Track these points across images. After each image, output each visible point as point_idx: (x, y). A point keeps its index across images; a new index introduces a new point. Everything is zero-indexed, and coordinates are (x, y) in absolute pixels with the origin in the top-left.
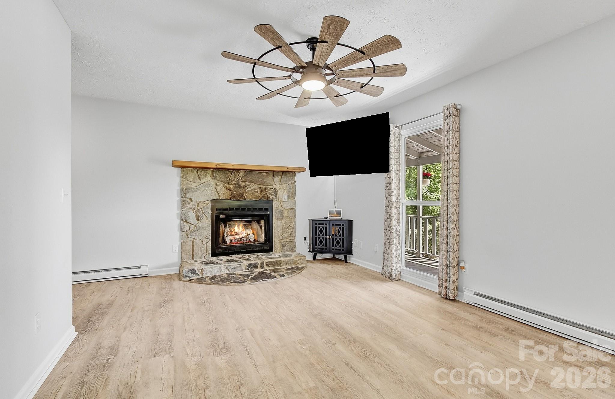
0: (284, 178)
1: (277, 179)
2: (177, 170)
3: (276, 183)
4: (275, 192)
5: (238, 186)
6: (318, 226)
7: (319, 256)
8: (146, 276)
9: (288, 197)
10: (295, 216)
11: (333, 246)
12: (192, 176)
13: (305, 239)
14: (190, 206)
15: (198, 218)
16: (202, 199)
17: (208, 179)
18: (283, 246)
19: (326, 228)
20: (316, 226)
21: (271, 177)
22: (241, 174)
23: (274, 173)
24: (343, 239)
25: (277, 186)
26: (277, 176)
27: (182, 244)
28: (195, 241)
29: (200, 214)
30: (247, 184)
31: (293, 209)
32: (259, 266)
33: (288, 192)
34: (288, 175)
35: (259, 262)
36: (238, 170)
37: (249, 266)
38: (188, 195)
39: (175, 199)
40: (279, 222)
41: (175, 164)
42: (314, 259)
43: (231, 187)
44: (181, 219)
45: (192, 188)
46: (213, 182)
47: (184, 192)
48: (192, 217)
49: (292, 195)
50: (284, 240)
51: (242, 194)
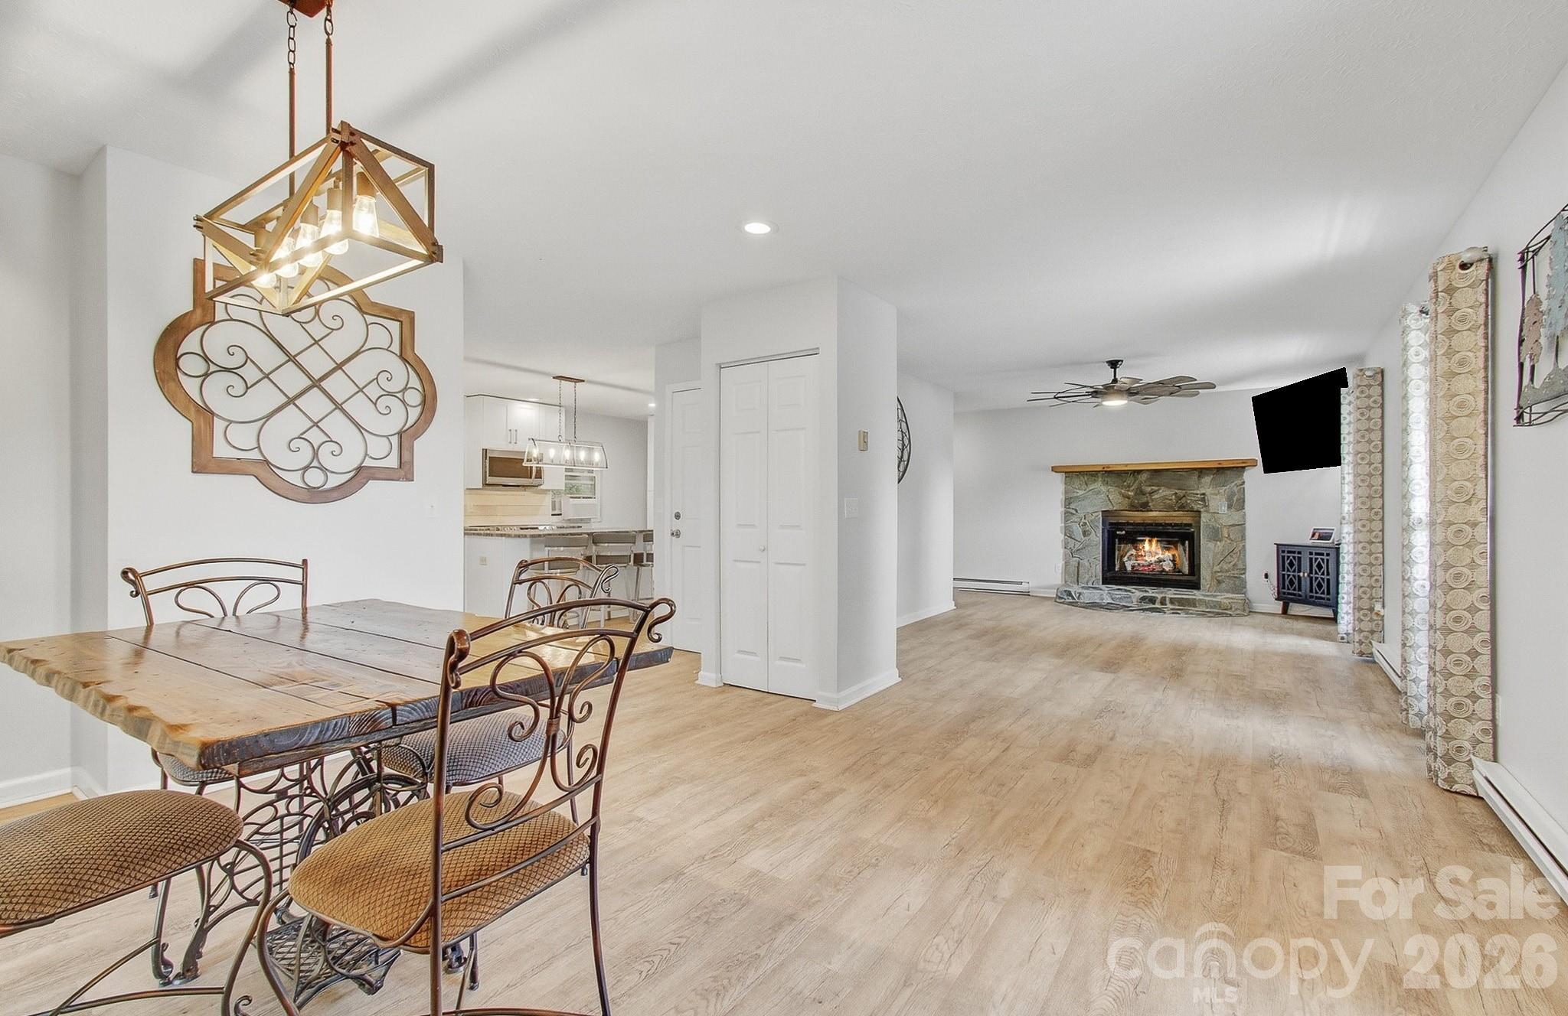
0: (1221, 478)
1: (1207, 479)
2: (1059, 478)
3: (1205, 485)
4: (1203, 500)
5: (1140, 492)
6: (1286, 554)
7: (1296, 609)
8: (1026, 594)
9: (1230, 507)
10: (1243, 538)
11: (1311, 591)
12: (1077, 483)
13: (1266, 576)
14: (1074, 519)
15: (1085, 533)
16: (1090, 510)
17: (1098, 485)
18: (1219, 582)
19: (1299, 558)
20: (1283, 554)
21: (1195, 478)
22: (1144, 477)
23: (1202, 471)
24: (1328, 580)
25: (1208, 491)
26: (1208, 475)
27: (1067, 564)
28: (1081, 561)
29: (1088, 528)
30: (1156, 488)
31: (1241, 527)
32: (1158, 601)
33: (1230, 499)
34: (1228, 472)
35: (1159, 596)
36: (1139, 472)
37: (1143, 599)
38: (1072, 506)
39: (1058, 509)
40: (1211, 545)
41: (1054, 469)
42: (1285, 611)
43: (1131, 494)
44: (1066, 535)
45: (1077, 497)
46: (1104, 489)
47: (1068, 502)
48: (1078, 531)
49: (1237, 503)
50: (1219, 574)
51: (1148, 502)
